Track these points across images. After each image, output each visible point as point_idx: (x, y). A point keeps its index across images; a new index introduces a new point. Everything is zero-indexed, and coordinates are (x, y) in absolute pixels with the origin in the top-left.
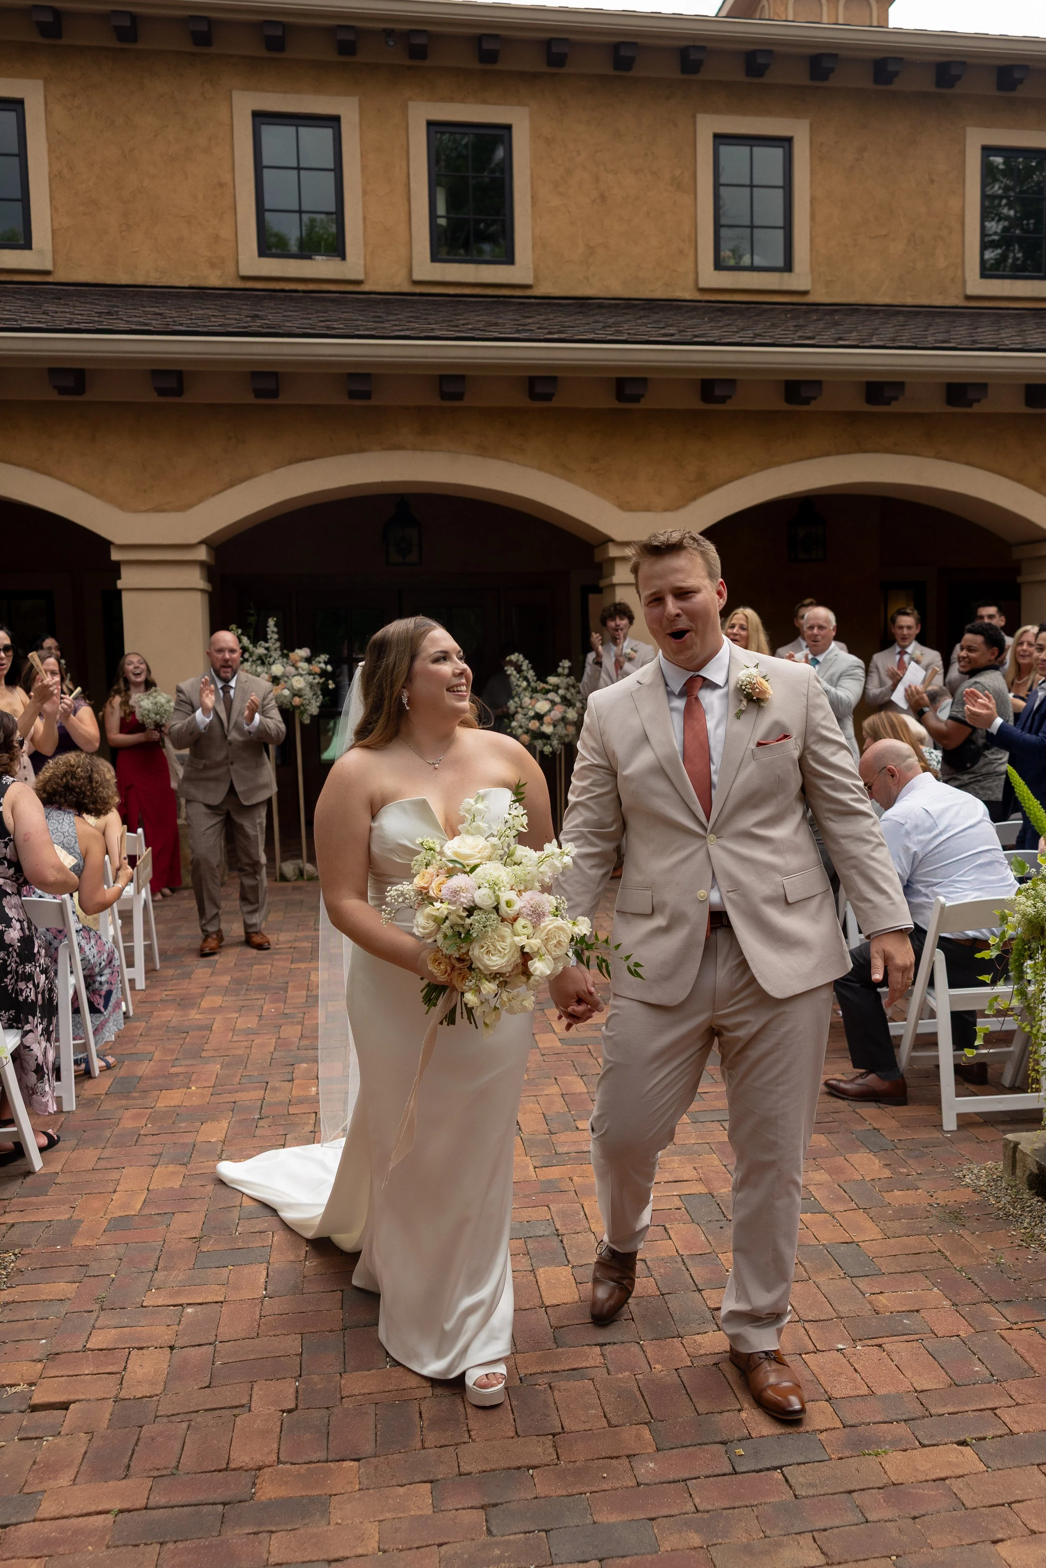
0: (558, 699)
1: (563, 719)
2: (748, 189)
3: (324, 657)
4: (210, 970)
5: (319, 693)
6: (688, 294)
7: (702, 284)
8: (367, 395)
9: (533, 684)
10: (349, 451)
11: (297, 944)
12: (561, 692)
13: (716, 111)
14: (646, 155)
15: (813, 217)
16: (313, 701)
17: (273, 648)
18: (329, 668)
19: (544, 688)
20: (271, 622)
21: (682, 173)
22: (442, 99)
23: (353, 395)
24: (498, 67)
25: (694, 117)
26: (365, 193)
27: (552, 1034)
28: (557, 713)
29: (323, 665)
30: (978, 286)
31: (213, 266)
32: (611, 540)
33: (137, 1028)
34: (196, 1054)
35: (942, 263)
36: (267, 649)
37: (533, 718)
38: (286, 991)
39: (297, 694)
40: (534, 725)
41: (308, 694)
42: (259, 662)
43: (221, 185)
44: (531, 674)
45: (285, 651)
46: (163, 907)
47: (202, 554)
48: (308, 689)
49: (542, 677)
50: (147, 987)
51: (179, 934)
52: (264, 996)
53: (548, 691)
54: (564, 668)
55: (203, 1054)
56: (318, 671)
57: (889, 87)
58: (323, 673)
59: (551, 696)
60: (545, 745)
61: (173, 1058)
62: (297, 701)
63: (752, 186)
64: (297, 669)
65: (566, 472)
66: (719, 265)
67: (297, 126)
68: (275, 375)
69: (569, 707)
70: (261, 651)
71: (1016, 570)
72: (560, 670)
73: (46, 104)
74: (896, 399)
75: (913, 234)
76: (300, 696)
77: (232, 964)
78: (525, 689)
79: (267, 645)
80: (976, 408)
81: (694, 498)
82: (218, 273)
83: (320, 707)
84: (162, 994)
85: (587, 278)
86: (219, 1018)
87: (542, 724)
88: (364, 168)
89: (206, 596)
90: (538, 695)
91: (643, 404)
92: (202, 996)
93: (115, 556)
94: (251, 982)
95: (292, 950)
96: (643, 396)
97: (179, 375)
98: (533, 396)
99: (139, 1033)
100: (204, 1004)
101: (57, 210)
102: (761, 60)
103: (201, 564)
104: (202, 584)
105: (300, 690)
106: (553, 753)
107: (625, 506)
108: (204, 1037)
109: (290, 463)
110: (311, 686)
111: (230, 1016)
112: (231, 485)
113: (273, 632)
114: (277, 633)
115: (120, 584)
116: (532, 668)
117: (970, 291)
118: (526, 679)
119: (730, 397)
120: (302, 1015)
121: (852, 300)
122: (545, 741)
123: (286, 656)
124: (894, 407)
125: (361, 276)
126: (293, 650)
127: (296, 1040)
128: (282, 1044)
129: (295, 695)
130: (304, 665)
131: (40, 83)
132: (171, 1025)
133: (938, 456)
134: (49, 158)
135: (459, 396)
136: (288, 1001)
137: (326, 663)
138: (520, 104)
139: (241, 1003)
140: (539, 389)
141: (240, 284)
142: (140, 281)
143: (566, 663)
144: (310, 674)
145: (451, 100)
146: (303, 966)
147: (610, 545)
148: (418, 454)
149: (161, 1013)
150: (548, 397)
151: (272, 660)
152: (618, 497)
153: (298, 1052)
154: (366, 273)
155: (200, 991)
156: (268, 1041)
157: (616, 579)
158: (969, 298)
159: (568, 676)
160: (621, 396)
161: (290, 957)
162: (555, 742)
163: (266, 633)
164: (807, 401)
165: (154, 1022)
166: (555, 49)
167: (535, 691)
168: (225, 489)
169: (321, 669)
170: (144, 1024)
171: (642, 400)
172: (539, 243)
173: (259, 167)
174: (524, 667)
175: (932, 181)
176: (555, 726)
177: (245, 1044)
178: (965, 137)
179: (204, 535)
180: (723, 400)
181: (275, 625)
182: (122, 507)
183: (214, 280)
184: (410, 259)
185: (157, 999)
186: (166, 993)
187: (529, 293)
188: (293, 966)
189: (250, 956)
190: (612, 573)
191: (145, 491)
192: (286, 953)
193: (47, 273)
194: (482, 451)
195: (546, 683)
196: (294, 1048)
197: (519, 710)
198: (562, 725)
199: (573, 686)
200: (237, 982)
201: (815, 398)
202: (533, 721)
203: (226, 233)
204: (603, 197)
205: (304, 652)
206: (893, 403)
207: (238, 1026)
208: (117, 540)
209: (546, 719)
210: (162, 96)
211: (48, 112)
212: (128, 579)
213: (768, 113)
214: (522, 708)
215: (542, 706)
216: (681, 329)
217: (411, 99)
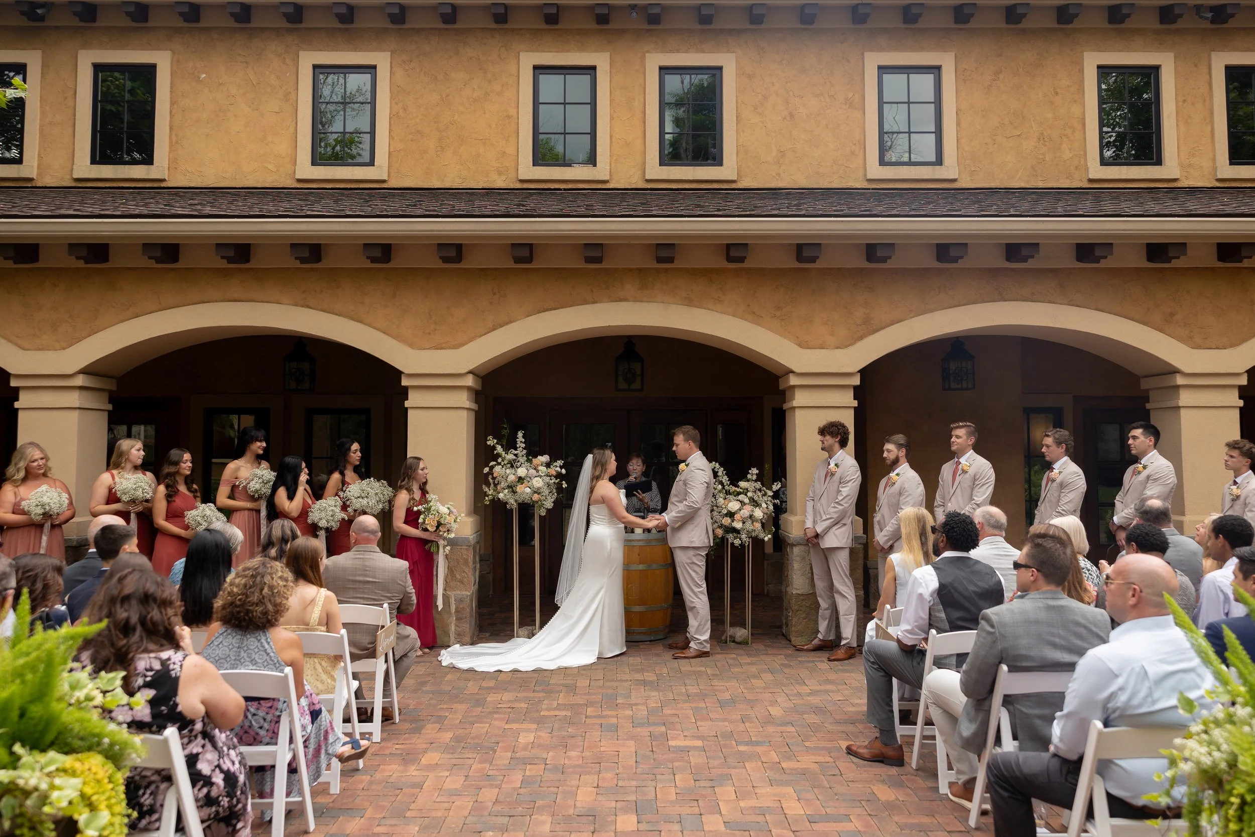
0: (746, 500)
1: (751, 516)
2: (906, 105)
3: (560, 463)
4: (438, 726)
5: (555, 491)
6: (858, 183)
7: (870, 176)
8: (599, 260)
9: (727, 488)
10: (585, 302)
11: (517, 705)
12: (750, 494)
13: (881, 49)
14: (825, 83)
15: (958, 123)
16: (549, 498)
17: (520, 454)
18: (564, 471)
19: (735, 491)
20: (520, 434)
21: (854, 95)
22: (671, 51)
23: (589, 260)
24: (713, 26)
25: (863, 54)
26: (612, 119)
27: (718, 816)
28: (746, 512)
29: (558, 469)
30: (1097, 171)
31: (500, 173)
32: (792, 372)
33: (362, 781)
34: (400, 814)
35: (1067, 154)
36: (516, 455)
37: (726, 515)
38: (495, 751)
39: (537, 491)
40: (727, 521)
41: (546, 491)
42: (509, 465)
43: (509, 117)
44: (725, 479)
45: (530, 458)
46: (420, 662)
47: (469, 381)
48: (545, 487)
49: (734, 482)
50: (382, 740)
51: (424, 689)
52: (475, 756)
53: (739, 494)
54: (752, 475)
55: (408, 814)
56: (554, 473)
57: (1019, 26)
58: (559, 476)
59: (741, 497)
60: (735, 538)
61: (382, 816)
62: (536, 497)
63: (909, 103)
64: (538, 471)
65: (756, 318)
66: (882, 162)
67: (565, 74)
68: (531, 246)
69: (756, 507)
70: (510, 457)
71: (1145, 398)
72: (749, 476)
73: (391, 67)
74: (1032, 257)
75: (1042, 134)
76: (539, 494)
77: (458, 721)
78: (720, 491)
79: (516, 452)
80: (1103, 264)
81: (861, 338)
82: (504, 178)
83: (554, 502)
84: (394, 747)
85: (779, 174)
86: (432, 775)
87: (733, 521)
88: (612, 101)
89: (473, 414)
90: (731, 497)
91: (818, 265)
92: (425, 751)
93: (405, 382)
94: (469, 741)
95: (510, 710)
96: (818, 257)
97: (459, 248)
98: (730, 259)
99: (362, 787)
100: (424, 761)
101: (393, 138)
102: (915, 11)
103: (469, 388)
104: (467, 404)
105: (539, 488)
106: (742, 545)
107: (803, 345)
108: (414, 795)
109: (539, 312)
110: (549, 485)
111: (442, 774)
112: (494, 329)
113: (521, 442)
114: (524, 443)
115: (407, 404)
116: (726, 474)
117: (1092, 176)
118: (721, 483)
119: (890, 257)
120: (501, 778)
121: (993, 185)
122: (735, 535)
123: (529, 461)
124: (1030, 264)
125: (606, 178)
126: (536, 457)
127: (490, 804)
128: (478, 807)
129: (535, 492)
130: (543, 469)
131: (388, 55)
132: (391, 780)
133: (1071, 303)
134: (391, 103)
135: (671, 260)
136: (494, 762)
137: (561, 467)
138: (729, 51)
139: (454, 761)
140: (734, 253)
141: (519, 186)
142: (447, 185)
143: (755, 471)
144: (547, 476)
145: (678, 51)
146: (514, 726)
147: (791, 375)
148: (638, 304)
149: (386, 767)
150: (742, 260)
151: (519, 464)
152: (797, 337)
153: (489, 818)
154: (611, 175)
155: (424, 746)
156: (466, 803)
157: (795, 403)
158: (1091, 181)
159: (756, 481)
160: (800, 258)
161: (507, 716)
162: (744, 536)
163: (516, 443)
164: (955, 260)
165: (378, 776)
166: (755, 12)
167: (728, 493)
168: (489, 332)
169: (557, 472)
170: (369, 777)
171: (817, 261)
172: (741, 150)
173: (536, 104)
174: (720, 474)
175: (1057, 94)
176: (744, 523)
177: (446, 805)
178: (1083, 59)
179: (471, 367)
180: (884, 260)
181: (523, 437)
182: (412, 346)
183: (500, 183)
184: (644, 164)
185: (387, 752)
186: (397, 746)
187: (733, 186)
188: (507, 726)
189: (474, 714)
190: (793, 398)
191: (429, 333)
192: (505, 713)
193: (384, 181)
194: (689, 302)
195: (738, 486)
196: (486, 813)
197: (715, 508)
198: (750, 522)
199: (760, 490)
200: (457, 739)
201: (962, 257)
202: (725, 518)
203: (511, 150)
204: (792, 115)
205: (545, 458)
206: (1030, 260)
207: (446, 786)
208: (406, 371)
209: (737, 517)
210: (471, 59)
211: (392, 73)
212: (413, 400)
213: (921, 49)
214: (718, 507)
215: (734, 506)
216: (851, 206)
217: (648, 52)
